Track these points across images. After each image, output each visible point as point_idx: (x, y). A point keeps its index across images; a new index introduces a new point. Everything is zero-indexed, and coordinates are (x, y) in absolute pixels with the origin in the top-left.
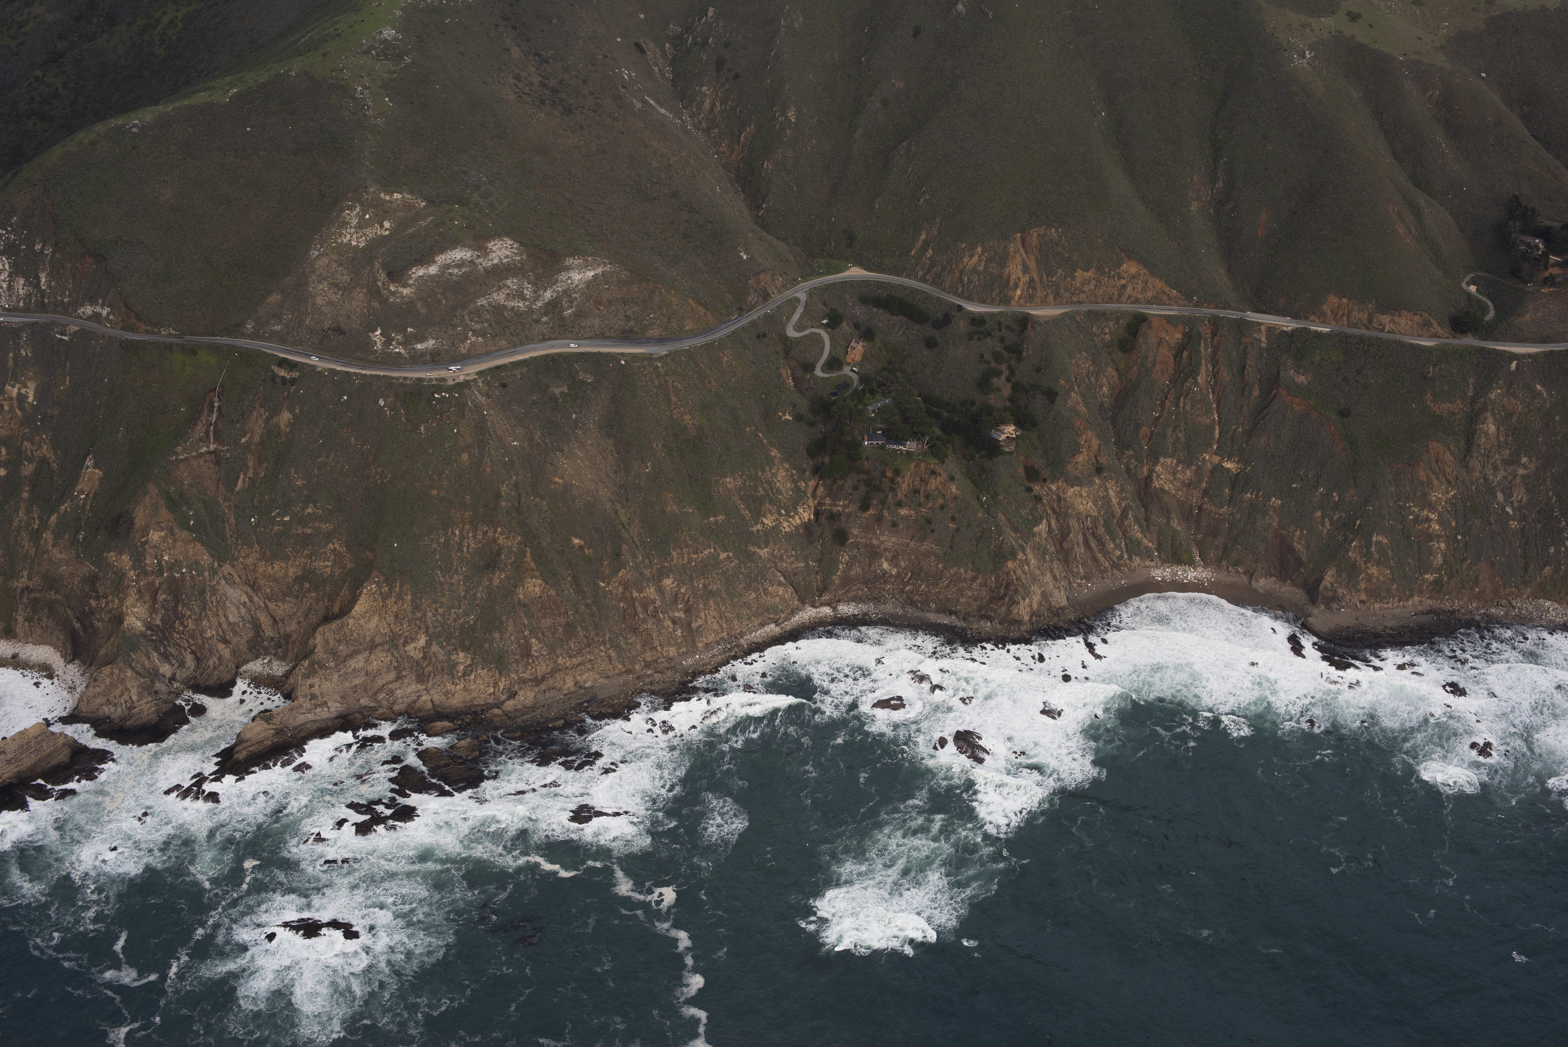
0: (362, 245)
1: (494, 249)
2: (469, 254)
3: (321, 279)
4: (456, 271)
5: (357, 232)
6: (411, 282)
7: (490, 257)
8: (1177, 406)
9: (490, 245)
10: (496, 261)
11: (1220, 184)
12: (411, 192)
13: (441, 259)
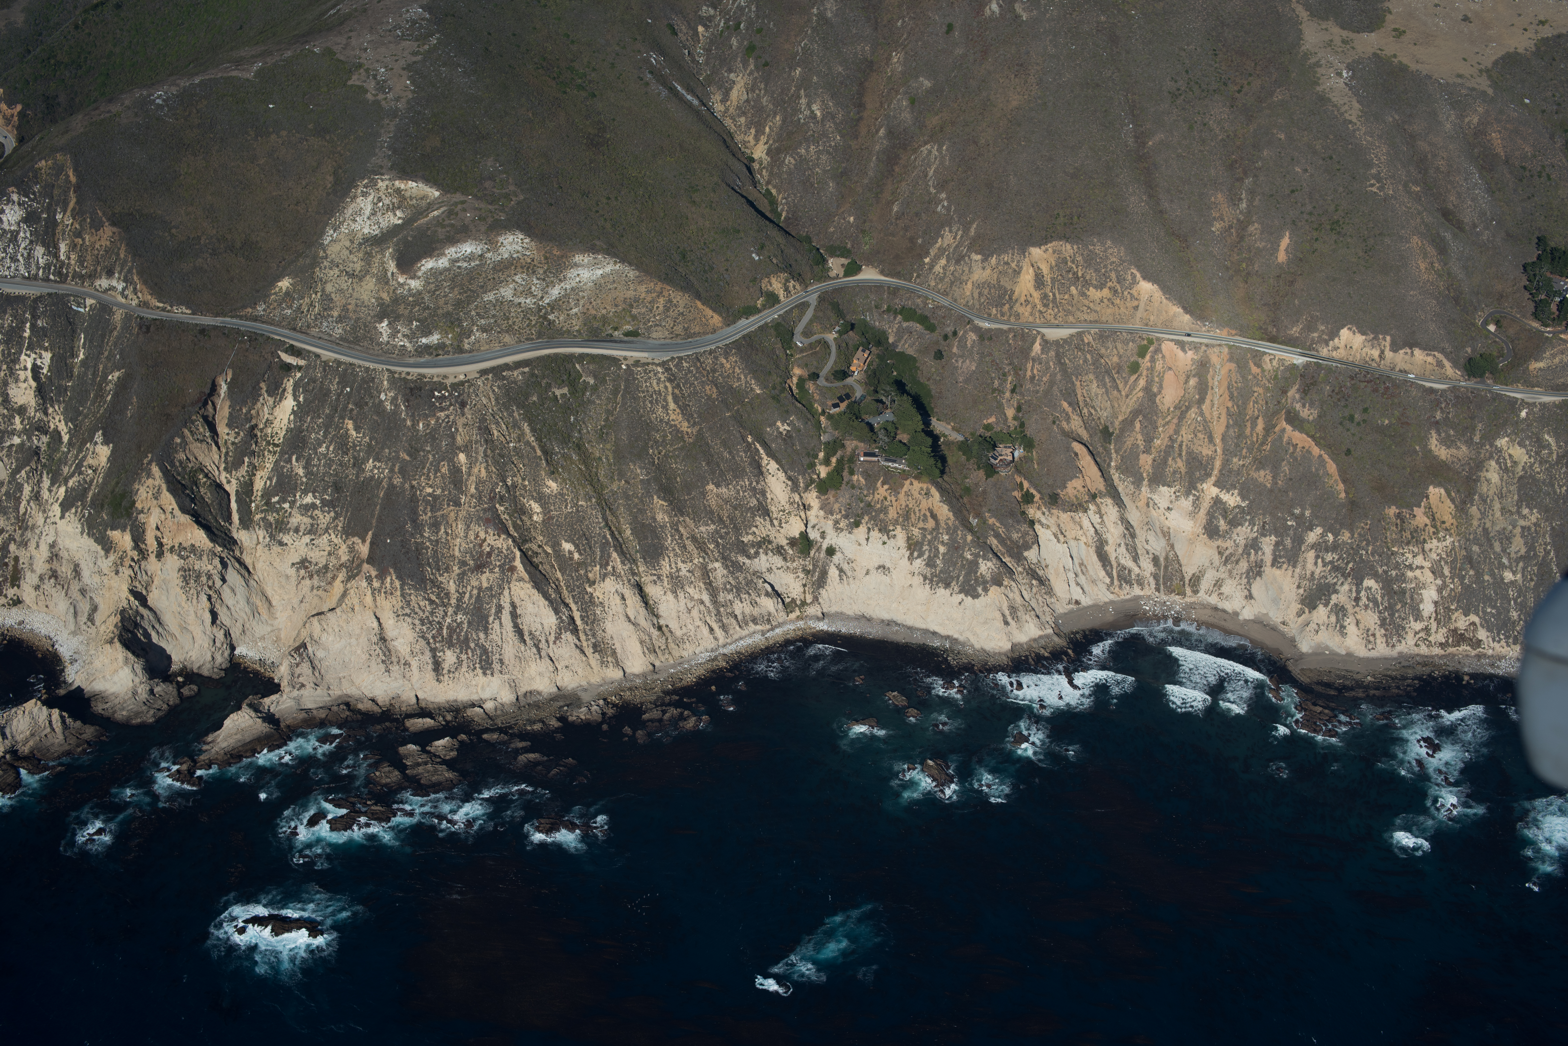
0: (374, 233)
1: (505, 242)
2: (479, 248)
3: (334, 264)
4: (465, 265)
5: (369, 219)
6: (420, 274)
7: (500, 251)
8: (1179, 434)
9: (502, 239)
10: (506, 256)
11: (1244, 205)
12: (427, 181)
13: (452, 252)
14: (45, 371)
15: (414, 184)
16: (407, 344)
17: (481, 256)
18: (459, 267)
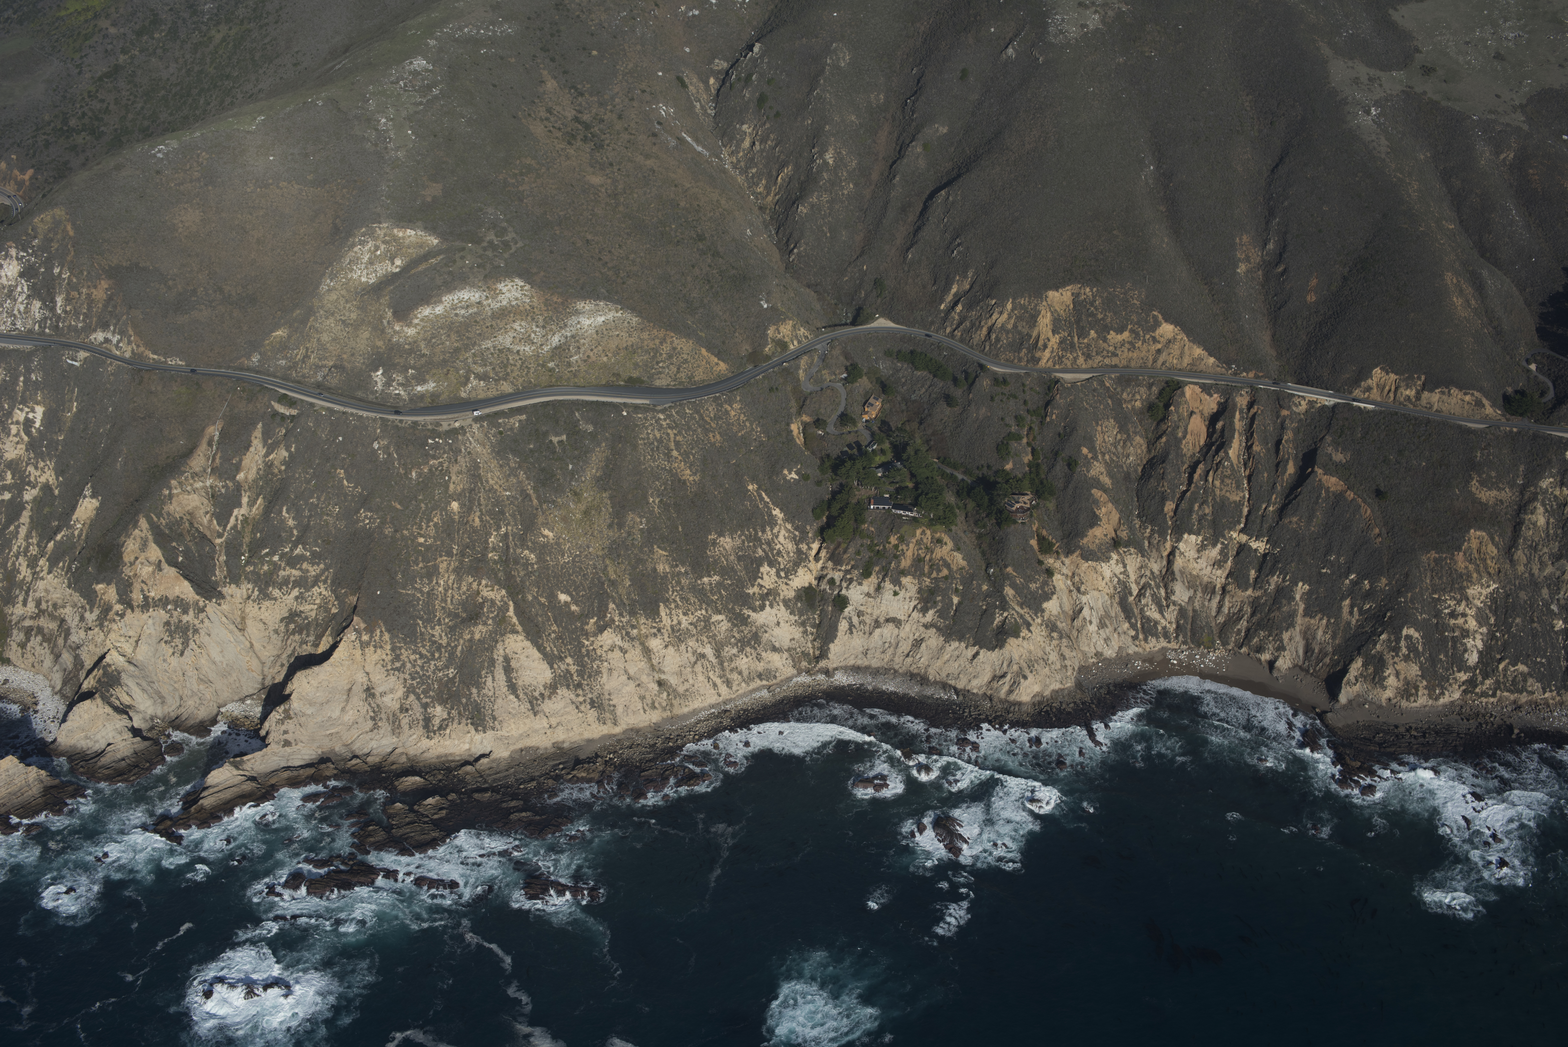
0: (371, 282)
1: (505, 290)
2: (477, 295)
3: (330, 314)
4: (463, 312)
5: (366, 268)
6: (416, 321)
7: (499, 298)
8: (1206, 480)
9: (500, 286)
10: (504, 303)
11: (1271, 246)
12: (426, 229)
13: (449, 299)
14: (37, 425)
15: (413, 233)
16: (402, 393)
17: (479, 303)
18: (456, 315)
